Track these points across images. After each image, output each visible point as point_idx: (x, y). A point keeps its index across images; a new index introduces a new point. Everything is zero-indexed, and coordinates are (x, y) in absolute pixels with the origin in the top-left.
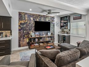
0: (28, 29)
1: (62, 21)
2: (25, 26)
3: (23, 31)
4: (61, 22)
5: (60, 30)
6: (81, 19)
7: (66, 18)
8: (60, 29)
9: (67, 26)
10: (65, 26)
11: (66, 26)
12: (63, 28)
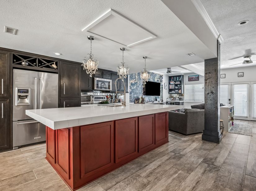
0: (138, 92)
1: (172, 83)
2: (135, 87)
3: (134, 95)
4: (169, 84)
5: (168, 95)
6: (199, 80)
7: (178, 78)
8: (169, 93)
9: (181, 89)
10: (177, 89)
11: (179, 89)
12: (173, 92)
